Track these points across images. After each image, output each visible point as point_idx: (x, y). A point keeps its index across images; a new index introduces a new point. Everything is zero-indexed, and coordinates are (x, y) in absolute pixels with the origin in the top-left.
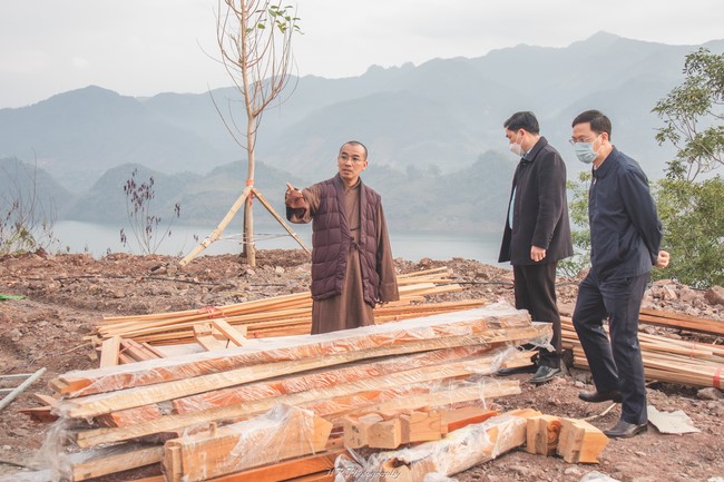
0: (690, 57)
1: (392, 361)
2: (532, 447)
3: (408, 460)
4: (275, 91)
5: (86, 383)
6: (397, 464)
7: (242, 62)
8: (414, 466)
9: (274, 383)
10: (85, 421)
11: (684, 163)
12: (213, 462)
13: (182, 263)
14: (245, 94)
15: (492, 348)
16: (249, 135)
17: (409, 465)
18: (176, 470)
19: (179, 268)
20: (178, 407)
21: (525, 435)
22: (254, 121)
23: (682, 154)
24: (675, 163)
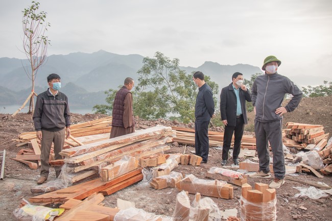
0: (144, 59)
1: (143, 142)
2: (183, 163)
3: (163, 169)
4: (41, 62)
5: (74, 152)
6: (160, 170)
7: (31, 53)
8: (165, 170)
9: (119, 150)
10: (77, 164)
11: (140, 87)
12: (115, 173)
13: (12, 116)
14: (31, 63)
15: (162, 138)
16: (33, 76)
17: (163, 170)
18: (107, 177)
19: (12, 117)
20: (98, 159)
21: (181, 160)
22: (35, 72)
23: (139, 85)
24: (137, 87)
